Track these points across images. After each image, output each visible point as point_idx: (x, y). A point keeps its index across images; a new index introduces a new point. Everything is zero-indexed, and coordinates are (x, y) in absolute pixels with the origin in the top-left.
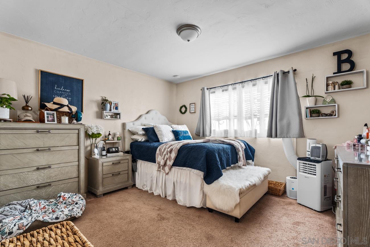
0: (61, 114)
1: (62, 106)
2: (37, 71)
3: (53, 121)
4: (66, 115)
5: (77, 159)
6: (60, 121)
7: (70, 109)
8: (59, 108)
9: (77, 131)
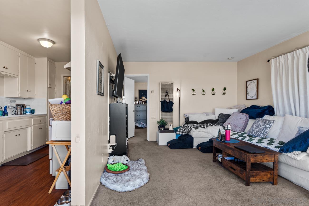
0: (143, 102)
1: (143, 99)
2: (138, 90)
3: (141, 104)
4: (144, 102)
5: (146, 114)
6: (142, 104)
7: (145, 100)
8: (142, 100)
9: (146, 106)
